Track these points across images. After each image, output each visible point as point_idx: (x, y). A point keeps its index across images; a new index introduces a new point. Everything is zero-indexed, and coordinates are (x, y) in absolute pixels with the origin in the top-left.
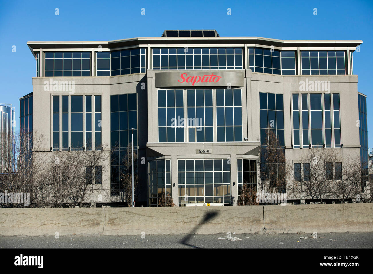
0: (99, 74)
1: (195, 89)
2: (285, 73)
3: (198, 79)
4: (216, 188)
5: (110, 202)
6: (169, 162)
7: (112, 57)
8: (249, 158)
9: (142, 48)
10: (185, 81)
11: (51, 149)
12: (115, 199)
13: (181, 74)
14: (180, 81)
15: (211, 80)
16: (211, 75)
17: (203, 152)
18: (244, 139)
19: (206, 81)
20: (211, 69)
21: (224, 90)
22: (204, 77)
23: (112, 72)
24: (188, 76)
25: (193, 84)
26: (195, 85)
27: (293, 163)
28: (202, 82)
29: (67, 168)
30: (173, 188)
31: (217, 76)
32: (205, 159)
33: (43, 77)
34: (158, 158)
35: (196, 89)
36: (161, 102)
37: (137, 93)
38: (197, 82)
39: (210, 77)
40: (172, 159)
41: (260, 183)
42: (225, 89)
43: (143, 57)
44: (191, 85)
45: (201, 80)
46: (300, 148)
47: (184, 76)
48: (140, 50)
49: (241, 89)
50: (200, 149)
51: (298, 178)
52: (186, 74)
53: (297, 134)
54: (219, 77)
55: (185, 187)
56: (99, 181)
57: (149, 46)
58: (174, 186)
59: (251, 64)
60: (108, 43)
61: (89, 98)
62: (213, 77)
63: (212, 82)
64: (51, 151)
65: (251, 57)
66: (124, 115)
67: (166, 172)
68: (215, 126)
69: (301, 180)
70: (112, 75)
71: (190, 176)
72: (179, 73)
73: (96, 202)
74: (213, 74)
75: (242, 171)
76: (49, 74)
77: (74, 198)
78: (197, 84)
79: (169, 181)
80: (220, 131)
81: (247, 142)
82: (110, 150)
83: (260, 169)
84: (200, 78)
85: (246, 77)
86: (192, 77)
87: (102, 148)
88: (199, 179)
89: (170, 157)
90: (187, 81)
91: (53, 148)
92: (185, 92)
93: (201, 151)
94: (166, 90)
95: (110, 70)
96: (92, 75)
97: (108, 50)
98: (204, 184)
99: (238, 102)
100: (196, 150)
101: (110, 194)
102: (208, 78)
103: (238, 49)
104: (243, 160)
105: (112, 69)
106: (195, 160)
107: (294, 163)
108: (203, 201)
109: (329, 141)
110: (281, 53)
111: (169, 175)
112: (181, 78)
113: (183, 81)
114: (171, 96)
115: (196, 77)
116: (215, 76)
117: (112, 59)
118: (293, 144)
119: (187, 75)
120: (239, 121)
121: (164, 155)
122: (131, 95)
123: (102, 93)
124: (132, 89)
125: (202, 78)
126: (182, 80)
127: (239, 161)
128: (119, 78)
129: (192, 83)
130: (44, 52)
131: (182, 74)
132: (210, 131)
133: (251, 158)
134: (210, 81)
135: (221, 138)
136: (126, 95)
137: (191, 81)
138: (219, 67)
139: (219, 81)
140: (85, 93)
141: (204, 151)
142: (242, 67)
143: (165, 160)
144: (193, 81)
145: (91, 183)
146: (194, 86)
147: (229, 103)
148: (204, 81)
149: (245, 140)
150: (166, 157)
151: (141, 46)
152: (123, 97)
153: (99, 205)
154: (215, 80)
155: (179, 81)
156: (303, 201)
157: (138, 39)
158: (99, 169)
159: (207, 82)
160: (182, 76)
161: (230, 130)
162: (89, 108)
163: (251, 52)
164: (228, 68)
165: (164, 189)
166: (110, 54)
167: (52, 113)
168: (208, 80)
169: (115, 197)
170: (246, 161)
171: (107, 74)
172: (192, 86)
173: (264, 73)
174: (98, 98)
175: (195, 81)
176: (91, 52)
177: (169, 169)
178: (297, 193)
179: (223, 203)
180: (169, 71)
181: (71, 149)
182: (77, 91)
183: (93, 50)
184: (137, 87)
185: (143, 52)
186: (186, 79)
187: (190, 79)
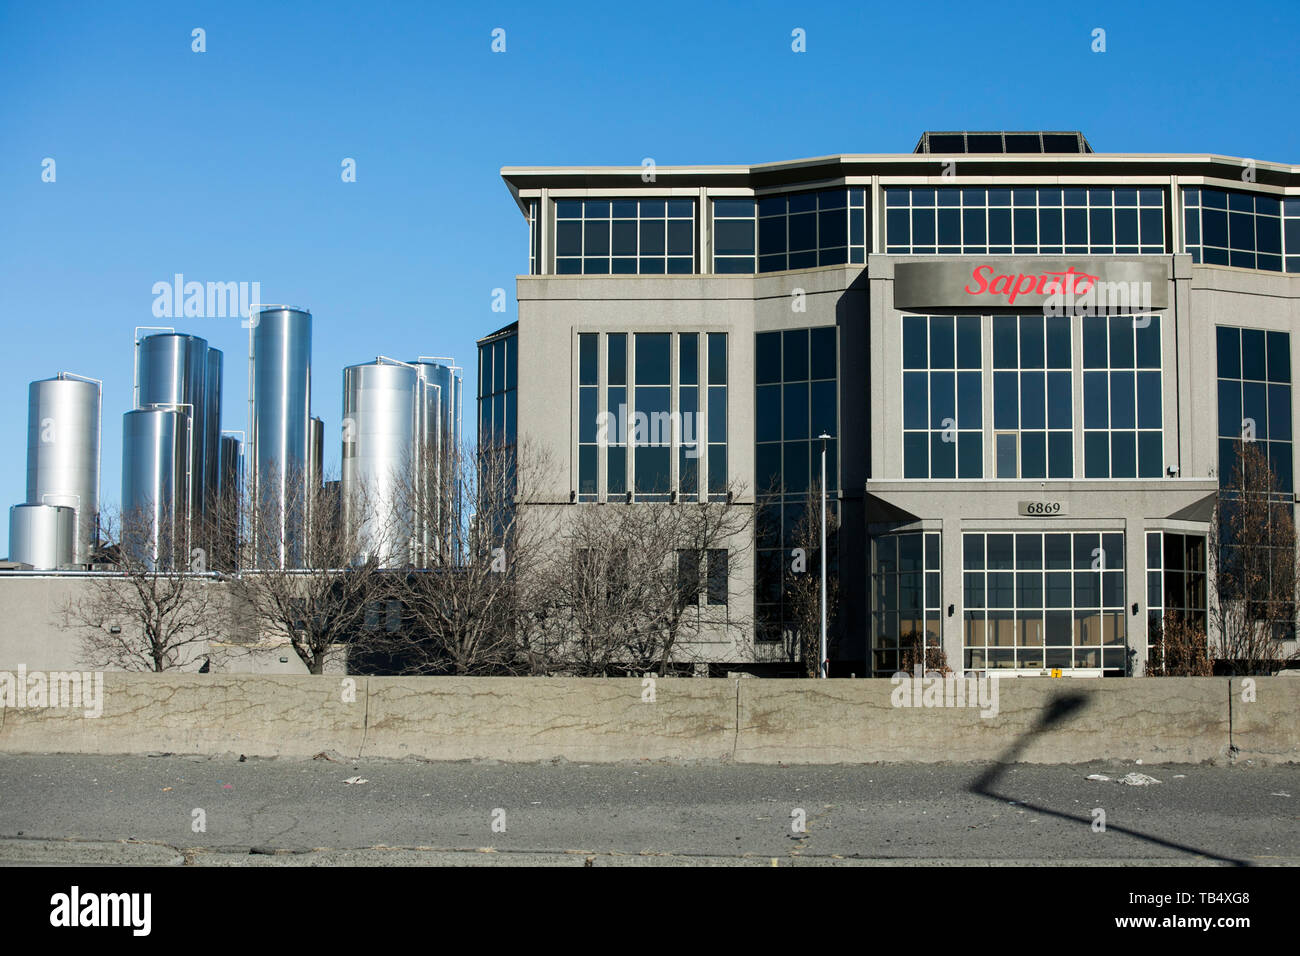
0: (722, 267)
1: (1017, 314)
3: (1027, 281)
4: (1079, 621)
5: (752, 661)
6: (935, 541)
7: (760, 214)
8: (1185, 531)
9: (853, 187)
10: (987, 290)
11: (572, 496)
12: (768, 653)
13: (974, 269)
14: (971, 290)
16: (1067, 270)
17: (1040, 510)
18: (1169, 469)
20: (1066, 252)
21: (1108, 317)
22: (1044, 279)
23: (760, 259)
24: (997, 273)
25: (1012, 299)
26: (1016, 304)
28: (1039, 291)
29: (621, 555)
30: (948, 621)
31: (1087, 275)
32: (1046, 530)
33: (551, 276)
34: (903, 528)
35: (1020, 314)
36: (913, 356)
37: (838, 324)
38: (1026, 292)
39: (1063, 277)
40: (944, 530)
41: (1217, 607)
43: (857, 214)
44: (1004, 302)
45: (1037, 285)
47: (983, 273)
48: (849, 192)
49: (1161, 316)
50: (1030, 500)
52: (989, 267)
54: (1092, 277)
55: (984, 619)
56: (719, 597)
57: (875, 181)
58: (950, 615)
59: (1191, 237)
60: (748, 172)
61: (689, 341)
64: (572, 503)
65: (1191, 216)
66: (796, 396)
67: (925, 571)
68: (1078, 430)
70: (761, 270)
71: (1000, 586)
72: (968, 263)
73: (709, 661)
74: (1072, 269)
75: (1162, 570)
76: (567, 267)
77: (641, 646)
78: (1022, 301)
79: (935, 600)
80: (1094, 443)
82: (753, 500)
83: (1217, 562)
84: (1033, 279)
85: (1174, 280)
86: (1008, 276)
87: (730, 495)
88: (1029, 591)
89: (937, 525)
90: (992, 290)
91: (578, 495)
92: (987, 323)
93: (1036, 508)
94: (928, 316)
95: (754, 254)
96: (698, 271)
97: (749, 192)
98: (1044, 609)
99: (1151, 355)
100: (1021, 504)
101: (752, 638)
102: (1056, 280)
103: (1150, 192)
104: (1165, 535)
105: (760, 252)
106: (1014, 534)
108: (1039, 663)
110: (1282, 203)
111: (935, 581)
112: (973, 279)
113: (979, 288)
114: (942, 335)
115: (1021, 278)
116: (1080, 275)
117: (760, 221)
119: (992, 271)
120: (1152, 415)
121: (919, 520)
122: (815, 331)
123: (731, 326)
124: (825, 315)
125: (1039, 280)
126: (976, 286)
127: (1153, 540)
128: (782, 280)
129: (1008, 296)
130: (554, 199)
131: (980, 268)
132: (1063, 444)
133: (1189, 529)
135: (1095, 468)
136: (803, 332)
137: (1006, 290)
138: (1092, 248)
140: (677, 326)
141: (1044, 508)
142: (1164, 246)
143: (924, 533)
144: (1011, 290)
145: (694, 601)
146: (1014, 304)
148: (1044, 290)
149: (1171, 474)
150: (925, 525)
151: (850, 180)
152: (796, 337)
153: (718, 670)
155: (967, 288)
157: (843, 161)
158: (721, 561)
160: (977, 274)
161: (1123, 442)
162: (689, 372)
163: (1191, 200)
164: (1119, 251)
165: (917, 622)
166: (756, 206)
167: (578, 386)
169: (768, 647)
170: (1173, 540)
171: (745, 267)
172: (1008, 305)
173: (1229, 268)
174: (719, 341)
175: (1016, 290)
176: (697, 199)
177: (935, 560)
179: (1102, 669)
180: (936, 258)
181: (633, 499)
182: (653, 319)
183: (703, 193)
184: (837, 306)
185: (857, 201)
186: (989, 281)
187: (1002, 283)
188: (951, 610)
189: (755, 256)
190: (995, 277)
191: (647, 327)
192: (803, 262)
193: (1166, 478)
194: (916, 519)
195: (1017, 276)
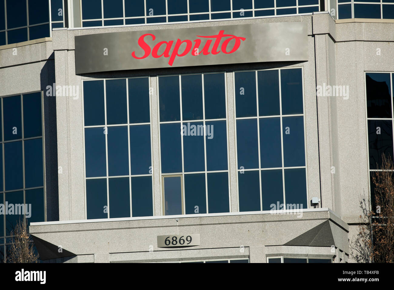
1: (179, 74)
3: (183, 47)
8: (307, 255)
13: (139, 37)
14: (136, 55)
15: (219, 49)
16: (217, 33)
17: (175, 242)
18: (311, 201)
19: (205, 51)
21: (256, 71)
22: (198, 42)
24: (158, 40)
25: (171, 62)
26: (176, 65)
28: (194, 53)
31: (234, 37)
32: (182, 260)
34: (66, 263)
35: (181, 74)
37: (42, 90)
38: (182, 55)
39: (214, 40)
42: (257, 69)
44: (165, 63)
45: (192, 48)
47: (146, 40)
49: (302, 68)
50: (167, 234)
52: (151, 35)
54: (239, 38)
62: (223, 39)
63: (222, 53)
68: (233, 171)
72: (134, 33)
74: (221, 32)
78: (180, 62)
80: (246, 181)
81: (317, 209)
84: (189, 43)
85: (313, 36)
86: (168, 42)
89: (89, 260)
90: (155, 55)
92: (154, 83)
93: (171, 241)
94: (105, 80)
100: (159, 238)
102: (209, 43)
104: (285, 259)
112: (139, 46)
113: (143, 53)
115: (179, 42)
116: (228, 37)
119: (154, 38)
121: (75, 256)
122: (26, 96)
124: (29, 82)
125: (194, 43)
126: (141, 52)
131: (145, 35)
134: (214, 52)
135: (248, 203)
136: (17, 98)
137: (166, 54)
138: (256, 11)
139: (239, 49)
141: (178, 240)
142: (319, 5)
144: (170, 53)
146: (174, 65)
147: (269, 107)
149: (315, 205)
150: (78, 260)
154: (228, 49)
155: (133, 54)
159: (208, 53)
160: (141, 42)
164: (279, 12)
168: (210, 49)
172: (170, 66)
173: (382, 20)
175: (175, 53)
180: (103, 29)
184: (41, 74)
186: (152, 48)
187: (163, 47)
190: (156, 44)
192: (17, 38)
193: (310, 209)
194: (72, 256)
195: (175, 41)
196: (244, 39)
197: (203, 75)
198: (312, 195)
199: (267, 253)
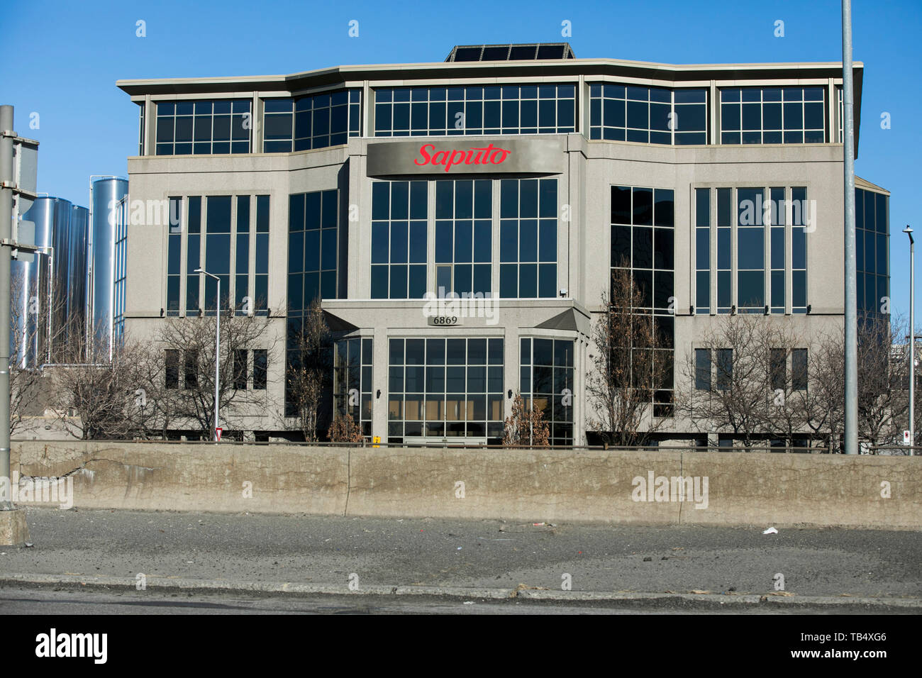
0: (270, 148)
1: (453, 179)
2: (682, 140)
3: (458, 156)
5: (283, 430)
6: (369, 344)
7: (297, 109)
8: (553, 337)
9: (352, 89)
10: (430, 162)
11: (162, 311)
12: (292, 423)
13: (422, 146)
14: (418, 162)
15: (488, 160)
16: (488, 147)
18: (560, 292)
22: (471, 153)
23: (296, 142)
24: (437, 150)
25: (447, 169)
26: (451, 171)
27: (693, 350)
28: (467, 162)
30: (376, 402)
31: (502, 150)
32: (448, 336)
33: (151, 157)
34: (348, 335)
35: (455, 179)
36: (379, 210)
37: (338, 188)
38: (457, 164)
39: (484, 152)
41: (606, 393)
42: (519, 178)
43: (355, 109)
44: (441, 170)
45: (466, 158)
46: (711, 315)
47: (427, 150)
48: (349, 93)
49: (558, 179)
51: (702, 382)
52: (431, 145)
53: (703, 280)
54: (506, 151)
56: (261, 381)
57: (366, 84)
58: (378, 397)
59: (595, 119)
60: (284, 80)
61: (244, 201)
62: (492, 152)
63: (490, 163)
65: (595, 105)
66: (313, 238)
67: (361, 365)
68: (496, 263)
69: (710, 389)
70: (295, 150)
72: (417, 143)
73: (253, 429)
74: (491, 146)
75: (532, 365)
76: (163, 150)
77: (207, 418)
78: (455, 169)
79: (368, 386)
80: (507, 273)
81: (563, 299)
82: (285, 315)
84: (463, 153)
85: (568, 152)
86: (445, 152)
87: (269, 311)
89: (369, 332)
90: (434, 163)
92: (432, 186)
94: (391, 182)
95: (292, 138)
96: (252, 151)
97: (287, 94)
99: (550, 207)
101: (283, 414)
102: (479, 154)
103: (565, 88)
104: (534, 340)
105: (296, 137)
106: (425, 338)
107: (696, 349)
109: (778, 298)
110: (673, 93)
111: (368, 373)
112: (421, 154)
113: (424, 161)
114: (400, 193)
115: (455, 153)
116: (497, 150)
117: (296, 114)
118: (694, 304)
119: (434, 148)
120: (550, 250)
121: (359, 329)
122: (326, 193)
123: (272, 190)
124: (328, 181)
125: (467, 154)
126: (422, 159)
127: (525, 343)
128: (306, 157)
129: (445, 166)
130: (155, 102)
131: (426, 146)
132: (485, 273)
133: (557, 335)
134: (484, 162)
136: (318, 194)
137: (443, 162)
140: (235, 191)
142: (574, 127)
143: (361, 338)
144: (447, 162)
146: (450, 172)
147: (529, 210)
148: (470, 161)
149: (563, 295)
150: (362, 332)
151: (349, 84)
152: (313, 196)
153: (262, 437)
154: (496, 160)
155: (416, 161)
156: (713, 438)
157: (340, 70)
158: (261, 356)
159: (479, 163)
160: (423, 152)
161: (528, 272)
162: (243, 224)
163: (596, 93)
164: (541, 131)
166: (294, 104)
167: (168, 234)
168: (481, 160)
169: (293, 419)
170: (542, 344)
171: (285, 148)
172: (445, 172)
173: (626, 142)
174: (264, 201)
175: (451, 161)
177: (369, 357)
178: (701, 418)
179: (487, 437)
180: (392, 139)
181: (203, 314)
182: (219, 186)
183: (256, 95)
184: (339, 175)
185: (355, 99)
186: (432, 156)
187: (441, 157)
188: (379, 393)
189: (292, 140)
190: (435, 153)
191: (215, 191)
192: (320, 144)
193: (559, 298)
194: (356, 328)
195: (452, 151)
196: (509, 152)
197: (474, 181)
198: (561, 286)
199: (519, 334)
